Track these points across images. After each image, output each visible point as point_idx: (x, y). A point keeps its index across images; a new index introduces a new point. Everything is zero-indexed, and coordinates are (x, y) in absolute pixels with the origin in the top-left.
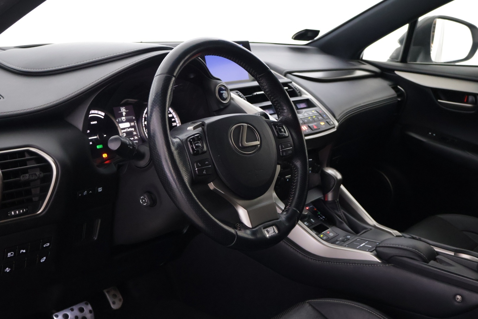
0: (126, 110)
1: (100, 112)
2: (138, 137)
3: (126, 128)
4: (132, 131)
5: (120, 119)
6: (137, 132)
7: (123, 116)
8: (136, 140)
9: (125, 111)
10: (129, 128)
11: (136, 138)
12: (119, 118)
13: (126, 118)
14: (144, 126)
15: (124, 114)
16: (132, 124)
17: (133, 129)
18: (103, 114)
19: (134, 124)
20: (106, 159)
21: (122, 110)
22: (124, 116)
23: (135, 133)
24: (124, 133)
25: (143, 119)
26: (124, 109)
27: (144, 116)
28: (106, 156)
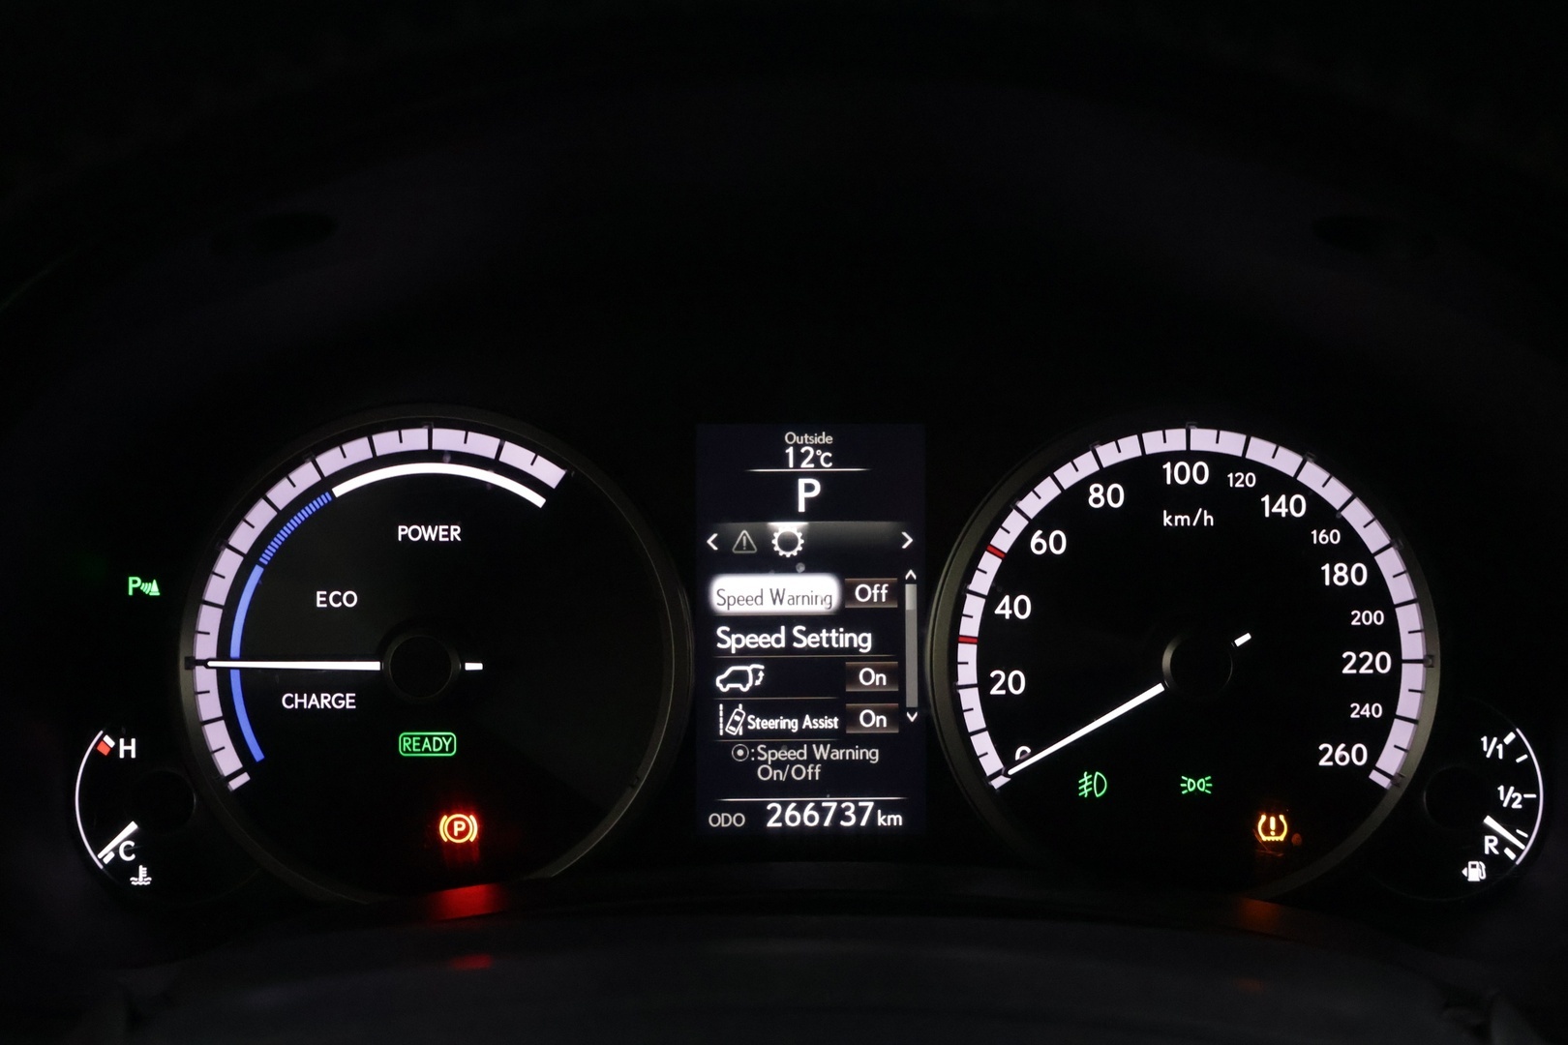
0: (836, 461)
1: (517, 455)
2: (896, 716)
3: (790, 620)
4: (852, 650)
5: (744, 536)
6: (897, 676)
7: (792, 515)
8: (868, 740)
9: (827, 467)
10: (814, 623)
11: (874, 720)
12: (732, 526)
13: (808, 535)
14: (970, 627)
15: (807, 491)
16: (874, 593)
17: (864, 642)
18: (551, 473)
19: (897, 593)
20: (458, 863)
21: (800, 457)
22: (802, 508)
23: (873, 679)
24: (746, 655)
25: (990, 564)
26: (824, 447)
27: (1003, 541)
28: (473, 836)
